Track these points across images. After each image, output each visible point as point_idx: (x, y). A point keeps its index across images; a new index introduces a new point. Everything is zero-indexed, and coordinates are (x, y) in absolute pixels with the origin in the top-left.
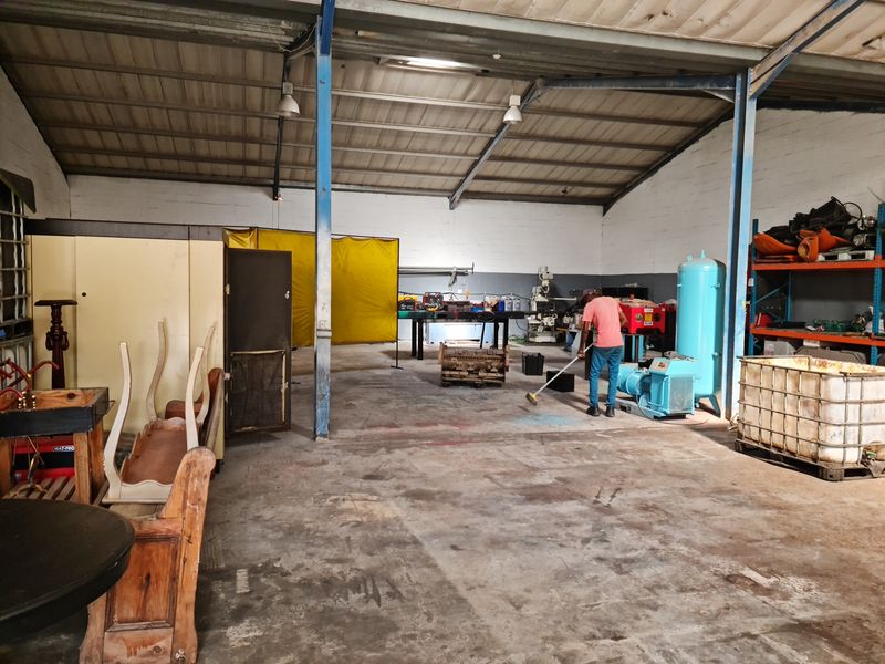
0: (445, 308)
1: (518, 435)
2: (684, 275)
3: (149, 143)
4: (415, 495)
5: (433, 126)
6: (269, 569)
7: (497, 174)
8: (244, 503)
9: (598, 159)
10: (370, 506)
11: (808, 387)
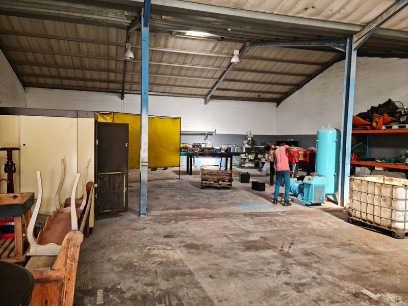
0: (203, 151)
1: (240, 214)
2: (320, 136)
3: (63, 72)
4: (190, 246)
5: (197, 65)
6: (114, 290)
7: (227, 88)
8: (103, 251)
9: (274, 81)
10: (167, 253)
11: (386, 192)
